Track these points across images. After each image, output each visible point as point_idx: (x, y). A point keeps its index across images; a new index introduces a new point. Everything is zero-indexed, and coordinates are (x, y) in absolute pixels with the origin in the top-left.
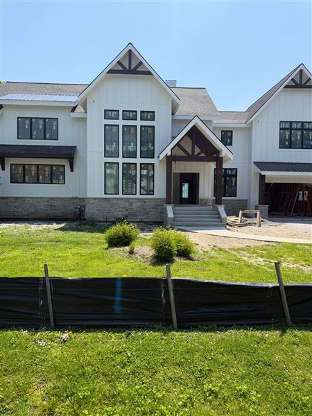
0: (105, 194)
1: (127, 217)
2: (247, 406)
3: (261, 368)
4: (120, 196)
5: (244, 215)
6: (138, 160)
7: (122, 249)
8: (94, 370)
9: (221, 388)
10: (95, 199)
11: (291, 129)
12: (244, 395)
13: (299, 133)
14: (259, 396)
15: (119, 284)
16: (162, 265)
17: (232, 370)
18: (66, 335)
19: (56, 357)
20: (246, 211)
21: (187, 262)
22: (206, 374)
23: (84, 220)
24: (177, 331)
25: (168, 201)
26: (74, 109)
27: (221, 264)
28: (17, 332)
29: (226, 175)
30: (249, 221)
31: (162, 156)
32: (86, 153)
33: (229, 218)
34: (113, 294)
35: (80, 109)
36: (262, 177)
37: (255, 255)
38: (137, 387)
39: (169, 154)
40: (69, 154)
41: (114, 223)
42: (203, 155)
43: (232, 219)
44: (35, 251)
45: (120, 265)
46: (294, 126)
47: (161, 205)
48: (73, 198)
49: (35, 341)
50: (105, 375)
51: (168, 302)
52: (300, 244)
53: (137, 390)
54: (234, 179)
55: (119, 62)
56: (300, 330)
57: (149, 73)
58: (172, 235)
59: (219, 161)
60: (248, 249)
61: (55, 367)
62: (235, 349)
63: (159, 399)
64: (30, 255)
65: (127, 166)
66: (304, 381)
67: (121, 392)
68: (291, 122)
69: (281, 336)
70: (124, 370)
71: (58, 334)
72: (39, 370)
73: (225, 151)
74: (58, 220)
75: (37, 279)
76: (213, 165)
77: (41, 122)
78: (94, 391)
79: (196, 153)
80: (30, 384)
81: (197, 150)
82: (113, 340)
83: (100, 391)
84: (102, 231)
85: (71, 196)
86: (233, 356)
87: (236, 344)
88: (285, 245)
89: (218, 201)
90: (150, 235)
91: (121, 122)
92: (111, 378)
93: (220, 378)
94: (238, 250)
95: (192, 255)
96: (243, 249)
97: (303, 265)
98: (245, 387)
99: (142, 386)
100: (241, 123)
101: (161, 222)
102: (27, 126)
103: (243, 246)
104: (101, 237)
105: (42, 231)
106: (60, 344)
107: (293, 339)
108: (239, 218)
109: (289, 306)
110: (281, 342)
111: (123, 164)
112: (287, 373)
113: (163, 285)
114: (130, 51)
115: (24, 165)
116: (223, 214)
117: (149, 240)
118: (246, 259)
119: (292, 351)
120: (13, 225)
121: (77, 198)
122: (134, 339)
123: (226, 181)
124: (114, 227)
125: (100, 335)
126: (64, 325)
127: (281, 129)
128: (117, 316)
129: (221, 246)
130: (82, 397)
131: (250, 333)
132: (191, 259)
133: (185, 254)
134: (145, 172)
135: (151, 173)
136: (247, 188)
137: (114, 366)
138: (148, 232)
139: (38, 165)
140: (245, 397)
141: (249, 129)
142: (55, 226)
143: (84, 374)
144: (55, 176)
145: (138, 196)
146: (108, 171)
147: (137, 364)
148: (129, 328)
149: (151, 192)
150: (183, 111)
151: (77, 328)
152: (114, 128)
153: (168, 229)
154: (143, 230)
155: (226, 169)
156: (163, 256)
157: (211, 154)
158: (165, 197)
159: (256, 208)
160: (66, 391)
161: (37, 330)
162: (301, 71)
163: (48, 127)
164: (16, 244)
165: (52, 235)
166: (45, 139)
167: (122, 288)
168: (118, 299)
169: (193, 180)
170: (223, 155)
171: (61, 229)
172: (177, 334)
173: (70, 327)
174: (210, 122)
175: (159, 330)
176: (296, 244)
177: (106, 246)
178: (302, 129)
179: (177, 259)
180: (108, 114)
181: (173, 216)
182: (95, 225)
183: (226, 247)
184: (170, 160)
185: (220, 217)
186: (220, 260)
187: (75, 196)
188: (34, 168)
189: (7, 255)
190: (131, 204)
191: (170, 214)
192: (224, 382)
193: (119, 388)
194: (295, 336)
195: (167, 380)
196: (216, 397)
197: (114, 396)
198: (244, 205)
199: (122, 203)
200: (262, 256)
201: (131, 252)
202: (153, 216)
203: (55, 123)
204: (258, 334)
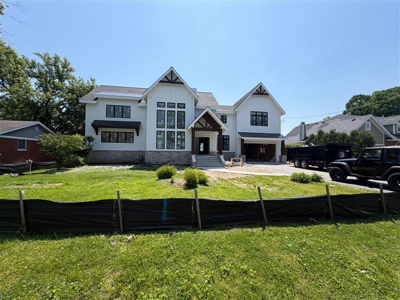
0: (157, 148)
1: (169, 162)
2: (248, 280)
3: (253, 253)
4: (166, 149)
5: (234, 161)
6: (176, 130)
7: (166, 180)
8: (149, 261)
9: (231, 268)
10: (151, 151)
11: (256, 115)
12: (245, 272)
13: (260, 118)
14: (255, 272)
15: (165, 203)
16: (190, 189)
17: (237, 255)
18: (131, 236)
19: (123, 253)
20: (235, 158)
21: (205, 187)
22: (221, 259)
23: (145, 163)
24: (202, 231)
25: (193, 152)
26: (140, 101)
27: (224, 188)
28: (97, 236)
29: (224, 139)
30: (236, 164)
31: (189, 128)
32: (146, 125)
33: (226, 162)
34: (162, 209)
35: (143, 102)
36: (242, 140)
37: (241, 182)
38: (177, 271)
39: (193, 126)
40: (137, 126)
41: (161, 165)
42: (211, 127)
43: (228, 162)
44: (114, 182)
45: (165, 190)
46: (258, 114)
47: (189, 155)
48: (138, 151)
49: (109, 242)
50: (156, 264)
51: (196, 213)
52: (264, 176)
53: (177, 274)
54: (228, 141)
55: (165, 77)
56: (273, 226)
57: (182, 83)
58: (196, 172)
59: (220, 131)
60: (237, 179)
61: (122, 260)
62: (237, 241)
63: (192, 279)
64: (111, 184)
65: (169, 133)
66: (280, 260)
67: (166, 276)
68: (256, 112)
69: (263, 230)
70: (168, 260)
71: (125, 236)
72: (111, 263)
73: (223, 126)
74: (129, 164)
75: (113, 200)
76: (217, 133)
77: (121, 108)
78: (148, 277)
79: (208, 127)
80: (103, 275)
81: (208, 125)
82: (161, 239)
83: (153, 276)
84: (155, 170)
85: (137, 150)
86: (236, 246)
87: (238, 237)
88: (256, 176)
89: (220, 153)
90: (183, 172)
91: (166, 109)
92: (161, 266)
93: (230, 261)
94: (232, 180)
95: (207, 183)
96: (235, 179)
97: (267, 187)
98: (246, 267)
99: (181, 270)
100: (231, 112)
101: (189, 165)
102: (112, 110)
103: (235, 177)
104: (154, 174)
105: (119, 170)
106: (127, 243)
107: (270, 233)
108: (231, 162)
109: (266, 212)
110: (263, 235)
111: (167, 132)
112: (269, 255)
113: (193, 202)
114: (172, 71)
115: (110, 132)
116: (223, 160)
117: (182, 175)
118: (236, 184)
119: (270, 240)
120: (102, 166)
121: (140, 151)
122: (175, 237)
123: (223, 142)
124: (161, 168)
125: (153, 236)
126: (129, 230)
127: (251, 115)
128: (164, 223)
129: (223, 178)
130: (140, 282)
131: (245, 230)
132: (207, 185)
133: (204, 182)
134: (179, 137)
135: (183, 137)
136: (235, 146)
137: (162, 257)
138: (181, 170)
139: (118, 132)
140: (246, 273)
141: (235, 115)
142: (127, 167)
143: (142, 264)
144: (128, 139)
145: (176, 150)
146: (159, 136)
147: (177, 255)
148: (172, 230)
149: (184, 148)
150: (200, 104)
151: (138, 232)
152: (162, 112)
153: (193, 168)
154: (178, 169)
155: (224, 136)
156: (191, 184)
157: (216, 127)
158: (191, 150)
159: (240, 157)
160: (129, 277)
161: (111, 234)
162: (261, 86)
163: (125, 111)
164: (103, 178)
165: (125, 173)
166: (122, 117)
167: (167, 205)
168: (165, 212)
169: (206, 141)
170: (222, 128)
171: (130, 169)
172: (202, 232)
173: (133, 231)
174: (215, 110)
175: (190, 230)
176: (262, 176)
177: (157, 178)
178: (262, 116)
179: (198, 185)
180: (159, 104)
181: (195, 161)
182: (151, 167)
183: (225, 178)
184: (194, 130)
185: (221, 162)
186: (223, 186)
187: (139, 150)
188: (116, 134)
189: (96, 184)
190: (172, 154)
191: (194, 160)
192: (233, 264)
193: (165, 273)
194: (271, 230)
195: (197, 265)
196: (228, 275)
197: (162, 279)
198: (233, 155)
199: (167, 153)
200: (245, 183)
201: (172, 182)
202: (184, 161)
203: (129, 109)
204: (250, 230)
